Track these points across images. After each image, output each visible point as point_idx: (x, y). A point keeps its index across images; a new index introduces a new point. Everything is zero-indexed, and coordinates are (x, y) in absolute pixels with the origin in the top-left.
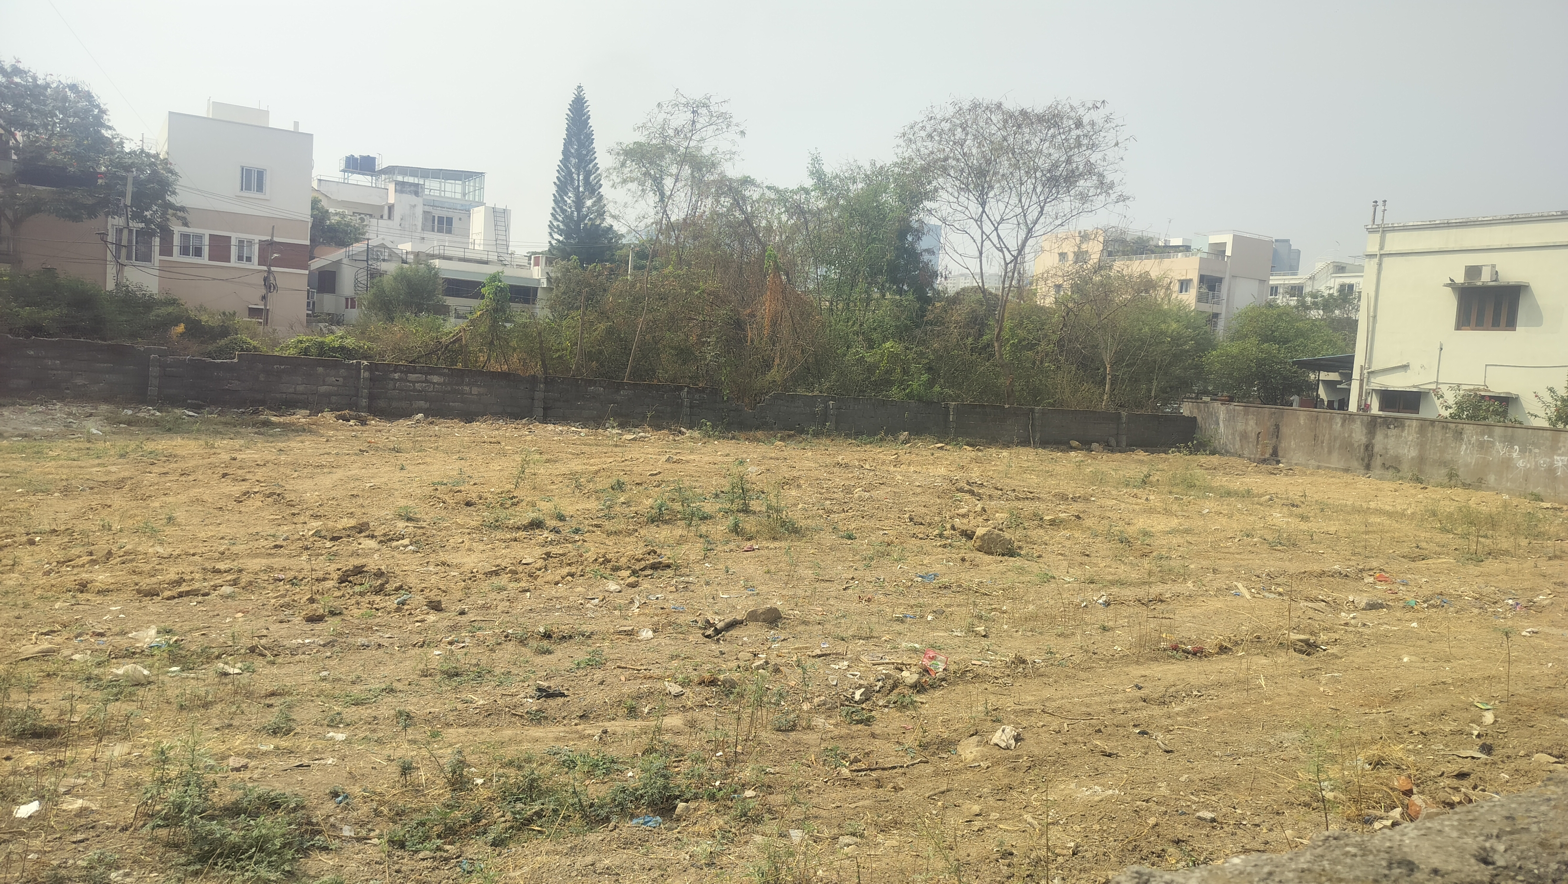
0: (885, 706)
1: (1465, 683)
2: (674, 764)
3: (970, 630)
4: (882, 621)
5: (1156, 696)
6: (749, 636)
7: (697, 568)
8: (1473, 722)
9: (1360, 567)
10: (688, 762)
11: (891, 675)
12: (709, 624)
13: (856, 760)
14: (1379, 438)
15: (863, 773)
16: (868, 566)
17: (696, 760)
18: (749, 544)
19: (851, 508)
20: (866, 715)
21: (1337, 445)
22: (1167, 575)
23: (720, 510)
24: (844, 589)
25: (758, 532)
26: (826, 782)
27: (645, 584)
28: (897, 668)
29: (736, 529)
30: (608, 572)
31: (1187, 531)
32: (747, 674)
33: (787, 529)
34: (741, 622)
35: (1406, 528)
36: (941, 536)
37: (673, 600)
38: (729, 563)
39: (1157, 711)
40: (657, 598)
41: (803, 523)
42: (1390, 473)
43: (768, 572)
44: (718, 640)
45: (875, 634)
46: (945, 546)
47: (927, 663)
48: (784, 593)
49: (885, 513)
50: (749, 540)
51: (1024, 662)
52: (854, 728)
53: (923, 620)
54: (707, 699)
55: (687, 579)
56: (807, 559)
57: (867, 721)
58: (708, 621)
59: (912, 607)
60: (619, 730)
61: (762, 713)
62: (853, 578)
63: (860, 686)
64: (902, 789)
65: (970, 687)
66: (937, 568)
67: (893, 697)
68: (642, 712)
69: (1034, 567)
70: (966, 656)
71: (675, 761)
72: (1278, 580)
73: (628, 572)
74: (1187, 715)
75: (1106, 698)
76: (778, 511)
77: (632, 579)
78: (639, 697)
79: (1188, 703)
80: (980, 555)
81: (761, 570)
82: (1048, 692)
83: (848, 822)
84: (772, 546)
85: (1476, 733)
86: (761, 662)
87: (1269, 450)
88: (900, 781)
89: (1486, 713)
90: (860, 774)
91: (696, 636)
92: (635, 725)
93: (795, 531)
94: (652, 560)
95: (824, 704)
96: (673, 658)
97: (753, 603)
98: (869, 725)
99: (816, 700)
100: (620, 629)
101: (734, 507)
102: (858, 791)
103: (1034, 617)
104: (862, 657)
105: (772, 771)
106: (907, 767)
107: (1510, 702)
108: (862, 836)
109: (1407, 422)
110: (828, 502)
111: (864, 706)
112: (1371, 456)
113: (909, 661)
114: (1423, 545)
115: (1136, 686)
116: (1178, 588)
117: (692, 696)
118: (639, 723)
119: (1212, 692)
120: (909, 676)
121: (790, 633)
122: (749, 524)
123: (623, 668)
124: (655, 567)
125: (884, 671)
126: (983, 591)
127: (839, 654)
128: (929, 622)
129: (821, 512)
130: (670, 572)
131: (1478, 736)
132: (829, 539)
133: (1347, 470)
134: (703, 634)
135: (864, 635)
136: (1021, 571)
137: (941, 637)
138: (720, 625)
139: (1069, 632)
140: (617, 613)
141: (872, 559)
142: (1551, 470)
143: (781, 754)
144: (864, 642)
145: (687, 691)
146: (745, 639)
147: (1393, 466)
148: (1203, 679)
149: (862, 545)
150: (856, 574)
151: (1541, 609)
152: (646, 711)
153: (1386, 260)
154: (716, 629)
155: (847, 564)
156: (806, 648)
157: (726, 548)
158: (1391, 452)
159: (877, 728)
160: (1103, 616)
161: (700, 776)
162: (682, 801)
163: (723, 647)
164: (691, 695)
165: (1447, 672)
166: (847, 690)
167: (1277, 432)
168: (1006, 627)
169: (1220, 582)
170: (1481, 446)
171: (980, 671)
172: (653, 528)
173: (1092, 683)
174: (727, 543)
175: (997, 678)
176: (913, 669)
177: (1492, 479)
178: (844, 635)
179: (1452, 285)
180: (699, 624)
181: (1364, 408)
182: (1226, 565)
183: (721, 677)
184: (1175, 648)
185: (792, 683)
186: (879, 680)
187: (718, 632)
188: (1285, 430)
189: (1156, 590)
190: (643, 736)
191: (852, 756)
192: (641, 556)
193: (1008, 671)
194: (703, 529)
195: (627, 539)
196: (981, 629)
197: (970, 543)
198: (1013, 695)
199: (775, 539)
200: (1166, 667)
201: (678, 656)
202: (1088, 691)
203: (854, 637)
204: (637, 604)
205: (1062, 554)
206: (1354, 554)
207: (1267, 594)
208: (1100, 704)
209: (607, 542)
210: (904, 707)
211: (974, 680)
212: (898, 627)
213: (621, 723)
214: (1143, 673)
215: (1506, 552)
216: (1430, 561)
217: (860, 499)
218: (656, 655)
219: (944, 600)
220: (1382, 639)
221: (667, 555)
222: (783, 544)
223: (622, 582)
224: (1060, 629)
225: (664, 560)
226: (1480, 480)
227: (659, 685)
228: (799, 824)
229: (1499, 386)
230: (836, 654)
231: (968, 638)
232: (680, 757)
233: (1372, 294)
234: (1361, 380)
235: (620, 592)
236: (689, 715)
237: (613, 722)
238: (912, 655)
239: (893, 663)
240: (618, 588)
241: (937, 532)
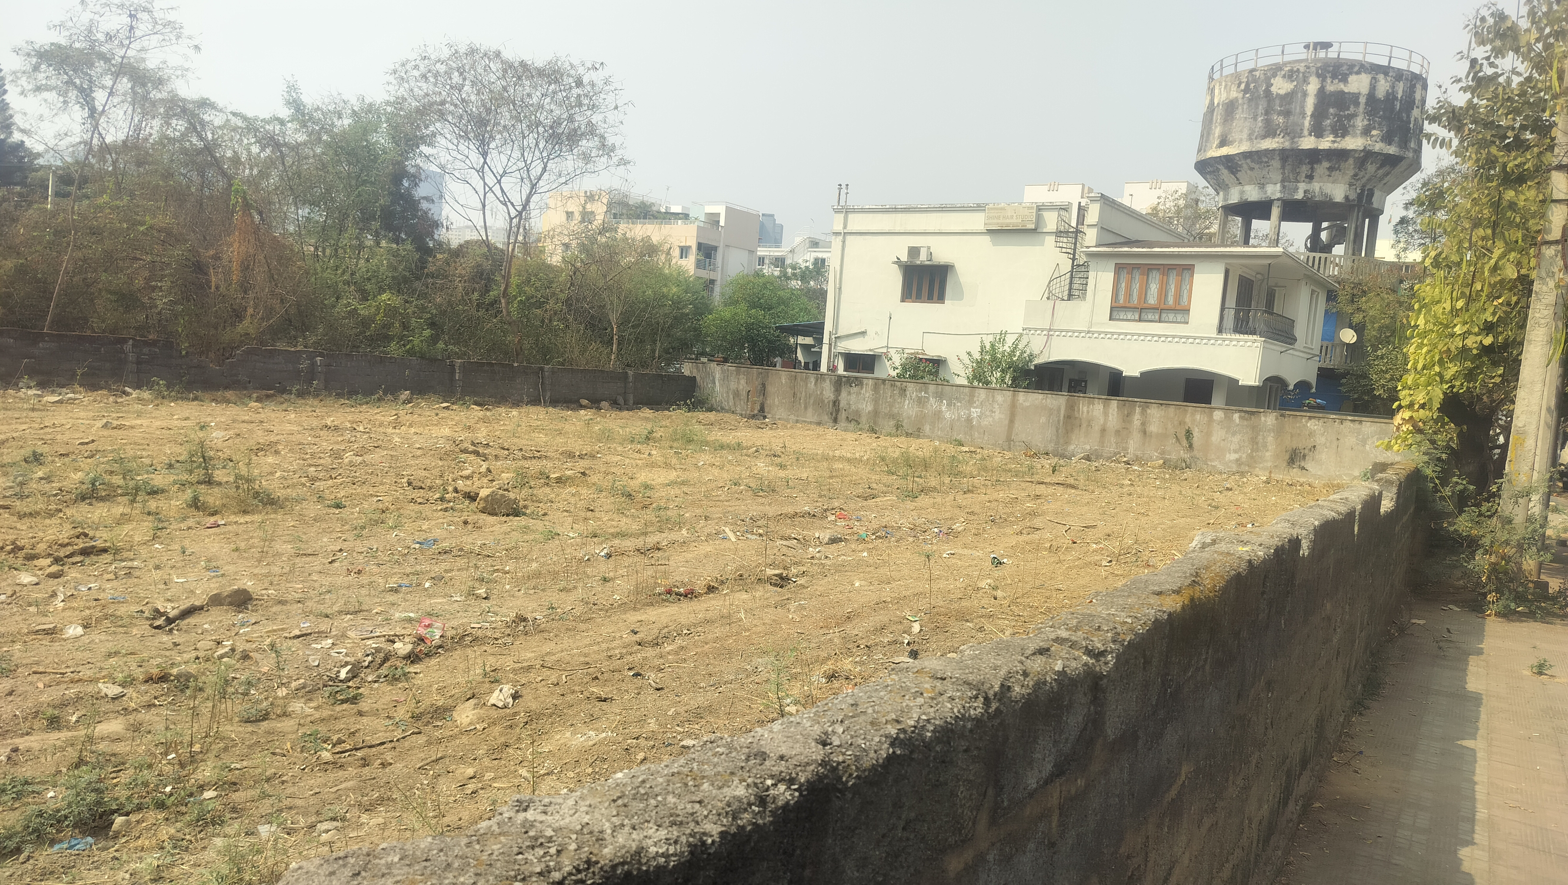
0: (375, 682)
1: (900, 600)
2: (111, 776)
3: (471, 593)
4: (373, 592)
5: (650, 638)
6: (211, 623)
7: (144, 551)
8: (905, 632)
9: (825, 507)
10: (131, 771)
11: (381, 648)
12: (158, 613)
13: (340, 742)
14: (844, 394)
15: (347, 754)
16: (359, 536)
17: (140, 768)
18: (212, 520)
19: (340, 474)
20: (352, 693)
21: (812, 402)
22: (664, 525)
23: (175, 482)
24: (330, 563)
25: (224, 505)
26: (304, 769)
27: (73, 573)
28: (388, 641)
29: (195, 504)
30: (20, 561)
31: (683, 483)
32: (208, 665)
33: (261, 501)
34: (201, 608)
35: (862, 472)
36: (442, 499)
37: (111, 589)
38: (187, 543)
39: (650, 652)
40: (90, 589)
41: (280, 493)
42: (852, 425)
43: (237, 550)
44: (171, 630)
45: (364, 607)
46: (446, 510)
47: (422, 631)
48: (256, 571)
49: (379, 478)
50: (213, 515)
51: (525, 620)
52: (338, 708)
53: (420, 588)
54: (155, 698)
55: (130, 564)
56: (286, 532)
57: (354, 700)
58: (157, 611)
59: (408, 576)
60: (36, 746)
61: (227, 706)
62: (341, 550)
63: (347, 664)
64: (391, 764)
65: (469, 651)
66: (437, 533)
67: (384, 671)
68: (68, 721)
69: (539, 525)
70: (464, 620)
71: (114, 772)
72: (759, 523)
73: (48, 561)
74: (677, 653)
75: (605, 646)
76: (248, 481)
77: (55, 568)
78: (63, 704)
79: (679, 642)
80: (484, 516)
81: (227, 548)
82: (547, 647)
83: (328, 807)
84: (242, 520)
85: (906, 641)
86: (227, 650)
87: (757, 407)
88: (389, 757)
89: (914, 624)
90: (343, 755)
91: (142, 628)
92: (56, 737)
93: (270, 502)
94: (81, 544)
95: (304, 688)
96: (109, 655)
97: (217, 585)
98: (356, 704)
99: (294, 685)
100: (37, 628)
101: (194, 478)
102: (341, 773)
103: (538, 575)
104: (349, 633)
105: (238, 766)
106: (398, 740)
107: (932, 613)
108: (343, 819)
109: (865, 381)
110: (313, 469)
111: (350, 684)
112: (838, 411)
113: (403, 632)
114: (874, 486)
115: (632, 631)
116: (673, 536)
117: (134, 697)
118: (64, 735)
119: (699, 629)
120: (402, 648)
121: (263, 615)
122: (212, 497)
123: (41, 673)
124: (86, 552)
125: (374, 645)
126: (486, 553)
127: (322, 632)
128: (426, 590)
129: (303, 480)
130: (107, 558)
131: (908, 644)
132: (313, 509)
133: (819, 424)
134: (151, 625)
135: (352, 609)
136: (526, 529)
137: (439, 603)
138: (172, 614)
139: (571, 586)
140: (33, 609)
141: (363, 528)
142: (969, 420)
143: (250, 747)
144: (352, 617)
145: (130, 691)
146: (206, 626)
147: (854, 420)
148: (692, 619)
149: (352, 513)
150: (345, 546)
151: (957, 535)
152: (74, 718)
153: (848, 238)
154: (168, 619)
155: (335, 535)
156: (283, 630)
157: (183, 526)
158: (853, 407)
159: (365, 705)
160: (605, 568)
161: (146, 784)
162: (120, 815)
163: (177, 637)
164: (134, 695)
165: (887, 593)
166: (330, 669)
167: (763, 390)
168: (508, 587)
169: (710, 528)
170: (921, 402)
171: (480, 633)
172: (84, 507)
173: (591, 633)
174: (184, 519)
175: (496, 639)
176: (407, 639)
177: (927, 428)
178: (329, 611)
179: (898, 262)
180: (146, 614)
181: (833, 369)
182: (716, 512)
183: (175, 671)
184: (669, 592)
185: (265, 669)
186: (368, 655)
187: (170, 621)
188: (770, 389)
189: (651, 540)
190: (69, 749)
191: (335, 738)
192: (67, 541)
193: (508, 631)
194: (152, 505)
195: (48, 521)
196: (482, 592)
197: (473, 506)
198: (512, 654)
199: (245, 512)
200: (660, 611)
201: (116, 653)
202: (587, 641)
203: (340, 612)
204: (61, 597)
205: (567, 511)
206: (820, 496)
207: (749, 536)
208: (598, 652)
209: (19, 526)
210: (397, 680)
211: (472, 644)
212: (391, 598)
213: (37, 738)
214: (640, 618)
215: (934, 489)
216: (878, 500)
217: (351, 464)
218: (87, 654)
219: (444, 566)
220: (840, 568)
221: (102, 538)
222: (257, 518)
223: (40, 573)
224: (563, 584)
225: (99, 544)
226: (919, 430)
227: (90, 689)
228: (268, 819)
229: (933, 351)
230: (319, 632)
231: (468, 602)
232: (120, 766)
234: (830, 344)
235: (37, 584)
236: (131, 718)
237: (27, 737)
238: (406, 626)
239: (384, 636)
240: (35, 580)
241: (437, 496)
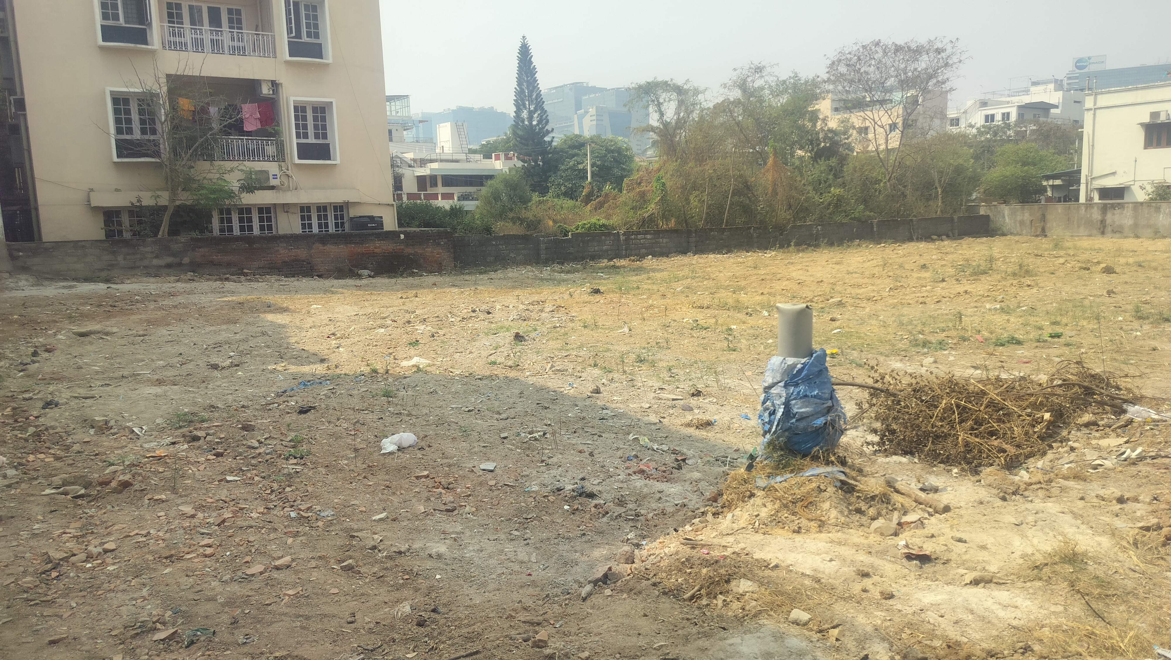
14: (1108, 216)
21: (1083, 222)
42: (1118, 235)
87: (1039, 230)
109: (1126, 205)
112: (1104, 226)
133: (1090, 236)
153: (1098, 111)
158: (1117, 223)
167: (1043, 218)
181: (1089, 199)
188: (1048, 217)
233: (1091, 133)
234: (1087, 184)
